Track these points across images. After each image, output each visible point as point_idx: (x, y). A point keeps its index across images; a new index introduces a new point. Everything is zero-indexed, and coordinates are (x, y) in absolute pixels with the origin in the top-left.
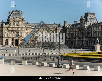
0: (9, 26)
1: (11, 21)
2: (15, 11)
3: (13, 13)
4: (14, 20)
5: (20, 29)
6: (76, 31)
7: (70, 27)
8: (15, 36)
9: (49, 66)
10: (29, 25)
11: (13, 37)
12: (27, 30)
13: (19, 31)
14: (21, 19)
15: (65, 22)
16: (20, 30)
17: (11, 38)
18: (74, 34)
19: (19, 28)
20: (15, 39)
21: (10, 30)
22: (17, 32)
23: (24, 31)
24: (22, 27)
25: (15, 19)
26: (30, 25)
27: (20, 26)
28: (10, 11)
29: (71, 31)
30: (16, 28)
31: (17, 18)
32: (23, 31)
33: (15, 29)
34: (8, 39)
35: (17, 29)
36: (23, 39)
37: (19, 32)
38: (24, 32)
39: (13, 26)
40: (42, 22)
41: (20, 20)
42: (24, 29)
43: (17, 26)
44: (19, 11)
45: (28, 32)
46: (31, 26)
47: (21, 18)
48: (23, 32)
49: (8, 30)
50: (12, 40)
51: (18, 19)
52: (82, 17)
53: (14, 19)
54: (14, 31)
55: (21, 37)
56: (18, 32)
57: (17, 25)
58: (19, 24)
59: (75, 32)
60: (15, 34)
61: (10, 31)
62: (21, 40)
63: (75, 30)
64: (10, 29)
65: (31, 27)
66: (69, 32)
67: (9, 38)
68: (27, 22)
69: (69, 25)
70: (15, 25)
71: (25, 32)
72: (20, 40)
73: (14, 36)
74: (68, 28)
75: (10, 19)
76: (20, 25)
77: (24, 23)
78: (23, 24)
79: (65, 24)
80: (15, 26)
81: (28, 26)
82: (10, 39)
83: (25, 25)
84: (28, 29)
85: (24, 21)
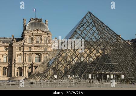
0: (24, 44)
1: (27, 36)
2: (35, 19)
3: (31, 22)
4: (32, 34)
5: (43, 49)
8: (34, 61)
11: (31, 63)
13: (42, 53)
16: (42, 51)
17: (27, 65)
19: (41, 47)
20: (35, 66)
21: (24, 50)
22: (37, 54)
24: (45, 45)
25: (34, 32)
27: (42, 44)
28: (25, 20)
30: (35, 46)
31: (37, 30)
32: (49, 53)
33: (33, 49)
34: (21, 66)
35: (37, 50)
39: (30, 44)
41: (42, 34)
42: (50, 49)
43: (38, 45)
44: (41, 20)
47: (45, 31)
49: (22, 51)
50: (30, 68)
51: (39, 33)
53: (32, 32)
54: (33, 53)
56: (39, 54)
57: (38, 42)
60: (34, 58)
61: (25, 53)
64: (26, 49)
67: (23, 64)
70: (35, 42)
73: (32, 61)
75: (25, 32)
76: (43, 42)
78: (48, 40)
80: (33, 44)
82: (25, 67)
85: (49, 36)
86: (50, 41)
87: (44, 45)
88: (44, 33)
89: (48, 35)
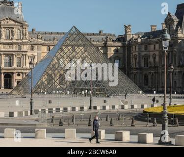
5: (15, 48)
6: (155, 48)
7: (139, 40)
8: (3, 65)
9: (137, 141)
10: (38, 38)
12: (32, 49)
13: (14, 53)
14: (17, 22)
15: (126, 27)
16: (14, 50)
18: (149, 56)
19: (12, 44)
20: (4, 73)
22: (7, 55)
23: (26, 52)
24: (19, 41)
25: (3, 23)
26: (40, 37)
27: (14, 41)
29: (143, 49)
30: (5, 44)
31: (7, 19)
32: (24, 53)
33: (2, 48)
35: (7, 48)
36: (22, 73)
37: (12, 55)
38: (25, 55)
40: (74, 30)
41: (14, 25)
42: (25, 48)
43: (8, 41)
45: (36, 54)
46: (41, 39)
47: (18, 20)
48: (23, 55)
51: (9, 23)
52: (169, 14)
54: (1, 53)
55: (18, 66)
57: (8, 37)
58: (13, 34)
59: (152, 53)
60: (3, 61)
62: (19, 75)
63: (152, 46)
65: (42, 41)
66: (137, 53)
68: (33, 30)
69: (138, 34)
70: (3, 36)
71: (29, 54)
72: (15, 75)
74: (136, 43)
76: (15, 37)
77: (24, 32)
78: (23, 34)
79: (126, 32)
80: (2, 40)
81: (35, 40)
83: (27, 36)
84: (36, 46)
85: (24, 27)
86: (25, 35)
87: (16, 41)
88: (17, 24)
89: (22, 26)
